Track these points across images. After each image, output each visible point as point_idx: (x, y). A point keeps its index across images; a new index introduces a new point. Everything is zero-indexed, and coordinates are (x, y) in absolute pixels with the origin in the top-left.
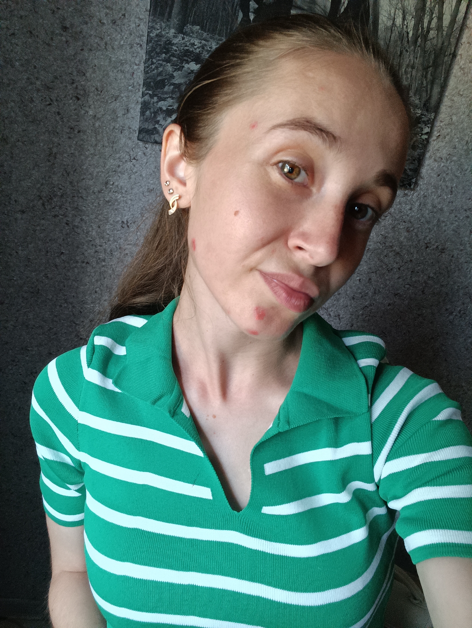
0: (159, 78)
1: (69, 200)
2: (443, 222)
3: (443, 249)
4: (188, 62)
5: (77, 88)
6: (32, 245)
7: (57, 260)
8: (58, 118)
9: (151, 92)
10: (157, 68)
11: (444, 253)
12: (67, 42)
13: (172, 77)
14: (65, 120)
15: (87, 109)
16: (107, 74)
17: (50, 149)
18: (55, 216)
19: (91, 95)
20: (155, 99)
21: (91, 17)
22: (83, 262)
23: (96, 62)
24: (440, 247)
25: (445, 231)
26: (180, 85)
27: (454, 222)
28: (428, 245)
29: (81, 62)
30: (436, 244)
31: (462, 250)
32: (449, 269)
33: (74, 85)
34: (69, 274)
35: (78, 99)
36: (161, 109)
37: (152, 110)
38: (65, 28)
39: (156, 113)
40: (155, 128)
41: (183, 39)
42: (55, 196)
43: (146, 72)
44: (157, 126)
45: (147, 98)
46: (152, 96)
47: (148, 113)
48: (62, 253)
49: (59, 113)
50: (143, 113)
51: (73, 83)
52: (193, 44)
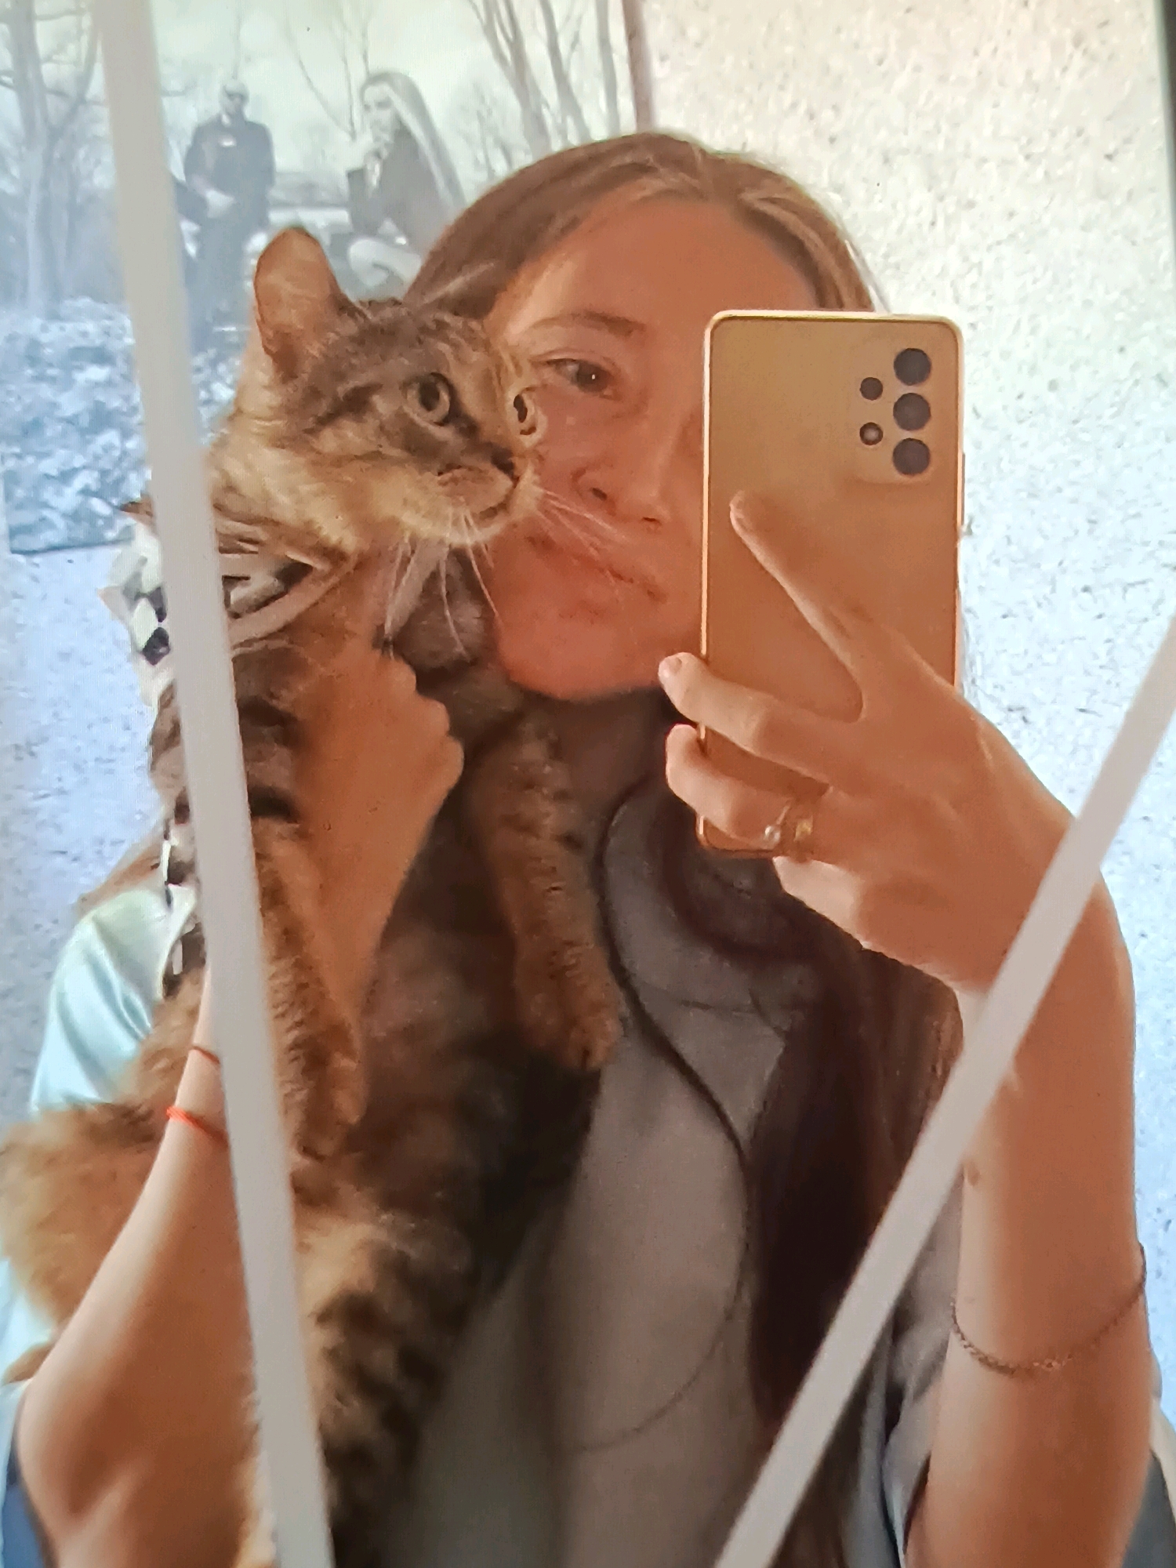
4: (81, 369)
13: (54, 405)
26: (76, 416)
36: (47, 476)
39: (37, 488)
40: (43, 519)
41: (62, 329)
44: (46, 513)
50: (8, 497)
52: (85, 334)
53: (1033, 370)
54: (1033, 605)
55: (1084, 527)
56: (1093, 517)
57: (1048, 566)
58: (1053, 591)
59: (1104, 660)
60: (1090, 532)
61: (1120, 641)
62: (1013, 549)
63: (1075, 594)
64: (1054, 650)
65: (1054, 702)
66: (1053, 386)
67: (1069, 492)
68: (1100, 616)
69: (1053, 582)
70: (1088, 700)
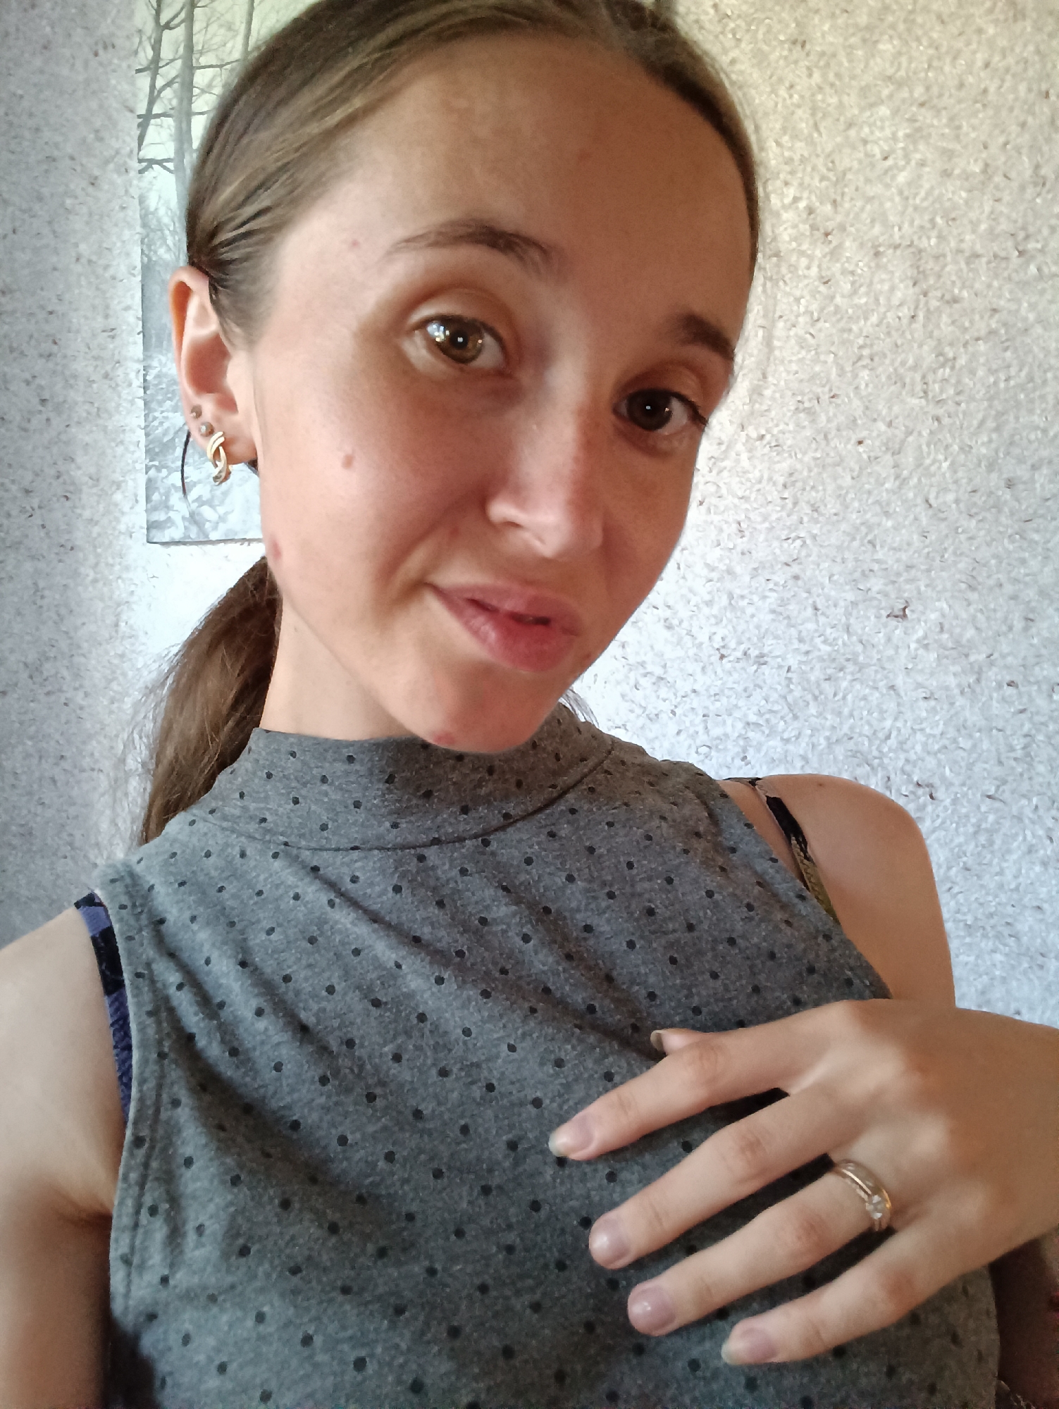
0: (165, 440)
1: (66, 662)
2: (742, 597)
3: (762, 656)
5: (65, 483)
6: (20, 748)
7: (57, 772)
8: (42, 534)
9: (156, 463)
10: (161, 423)
11: (765, 663)
12: (48, 420)
14: (52, 534)
15: (78, 511)
16: (103, 453)
17: (35, 584)
18: (48, 694)
19: (85, 488)
20: (164, 472)
21: (75, 377)
22: (93, 770)
23: (87, 439)
24: (754, 653)
25: (753, 616)
27: (768, 594)
28: (723, 651)
29: (67, 443)
30: (742, 647)
31: (807, 653)
32: (790, 699)
33: (61, 480)
34: (75, 792)
35: (67, 498)
37: (162, 491)
38: (43, 401)
40: (169, 519)
42: (47, 659)
43: (147, 435)
44: (172, 515)
45: (152, 472)
46: (158, 469)
47: (156, 497)
48: (62, 757)
49: (43, 526)
50: (148, 499)
51: (58, 477)
53: (991, 467)
54: (956, 691)
55: (1019, 625)
56: (1031, 616)
57: (978, 657)
58: (978, 680)
59: (1019, 753)
60: (1026, 629)
61: (1040, 737)
62: (945, 636)
63: (1000, 686)
64: (971, 736)
65: (963, 784)
66: (1010, 484)
67: (1009, 589)
68: (1022, 711)
69: (980, 673)
70: (998, 787)
